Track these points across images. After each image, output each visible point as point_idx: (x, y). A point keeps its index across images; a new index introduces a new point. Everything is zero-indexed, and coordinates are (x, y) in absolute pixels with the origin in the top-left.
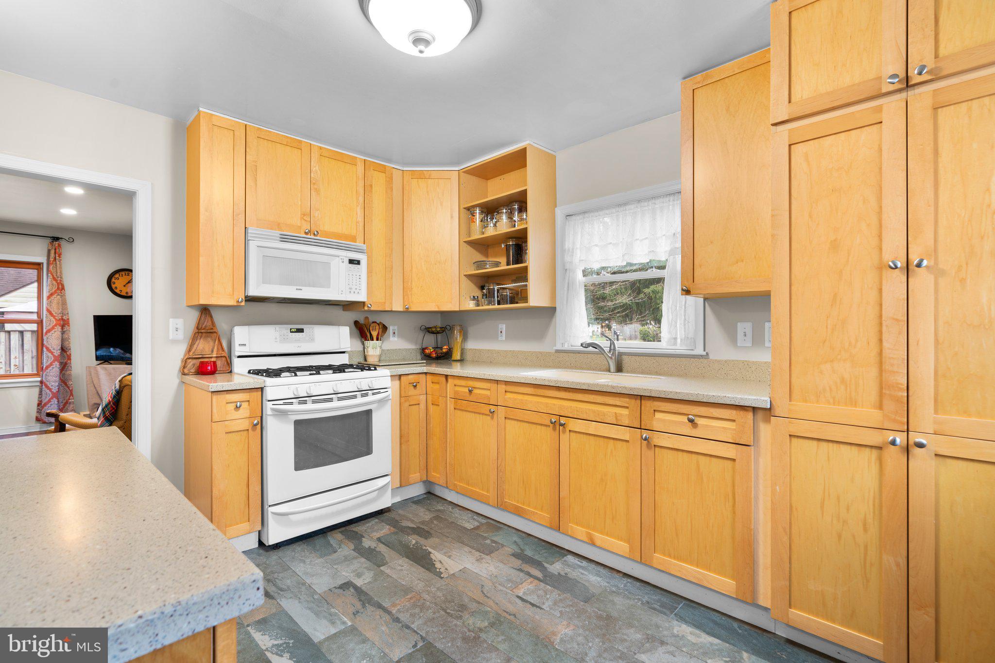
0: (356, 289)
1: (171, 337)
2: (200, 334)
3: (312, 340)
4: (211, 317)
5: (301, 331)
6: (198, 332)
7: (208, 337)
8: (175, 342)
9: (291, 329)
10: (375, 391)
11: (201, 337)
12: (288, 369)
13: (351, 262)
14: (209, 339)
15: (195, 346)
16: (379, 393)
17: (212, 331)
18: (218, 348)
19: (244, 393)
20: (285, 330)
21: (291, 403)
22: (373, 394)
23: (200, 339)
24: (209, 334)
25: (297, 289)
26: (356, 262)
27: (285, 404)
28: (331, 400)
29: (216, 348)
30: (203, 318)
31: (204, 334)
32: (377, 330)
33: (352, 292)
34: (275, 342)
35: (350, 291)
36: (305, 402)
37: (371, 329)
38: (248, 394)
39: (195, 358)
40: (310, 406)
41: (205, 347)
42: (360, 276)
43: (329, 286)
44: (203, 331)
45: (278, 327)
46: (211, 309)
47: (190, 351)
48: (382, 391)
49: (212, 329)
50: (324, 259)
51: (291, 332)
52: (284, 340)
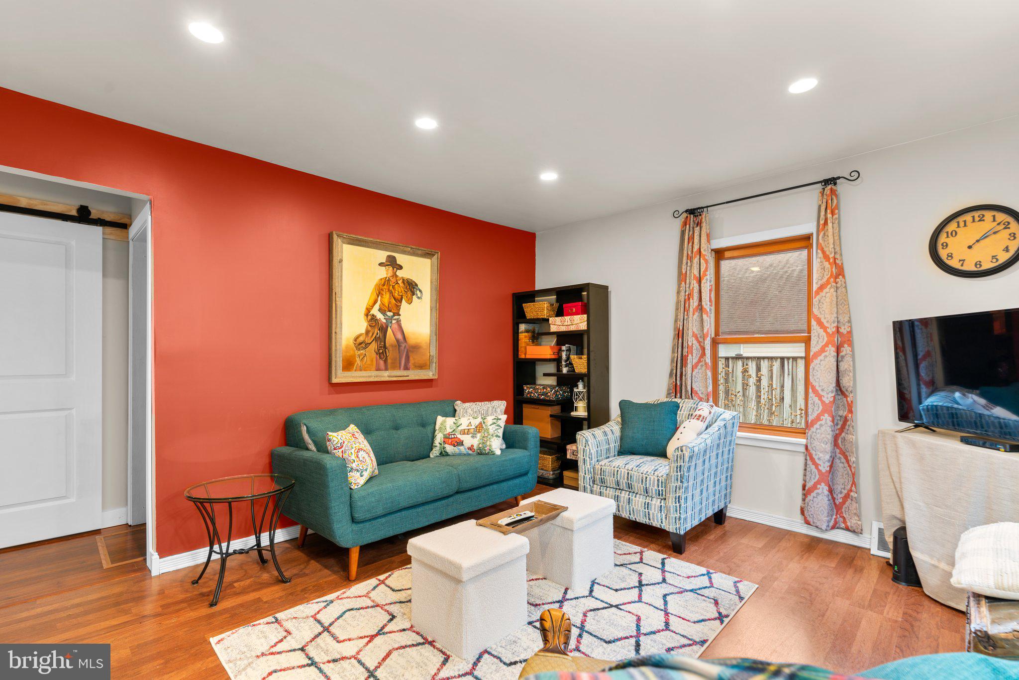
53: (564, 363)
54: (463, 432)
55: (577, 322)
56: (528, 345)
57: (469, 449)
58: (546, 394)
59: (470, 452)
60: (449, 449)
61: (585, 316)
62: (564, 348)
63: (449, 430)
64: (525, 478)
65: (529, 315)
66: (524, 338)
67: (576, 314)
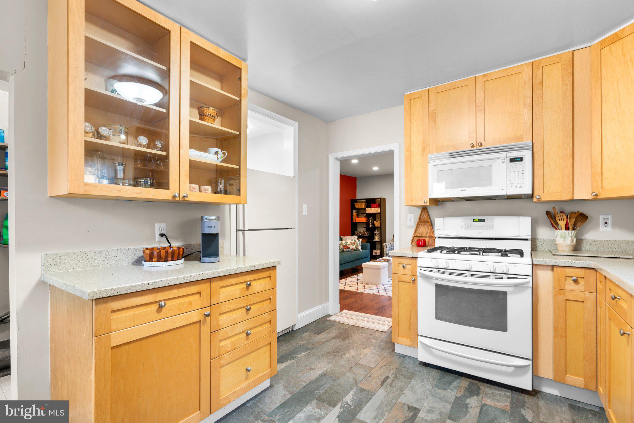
0: (518, 183)
1: (408, 224)
2: (421, 223)
3: (492, 228)
4: (428, 212)
5: (483, 221)
6: (420, 222)
7: (425, 224)
8: (410, 227)
9: (474, 220)
10: (513, 276)
11: (422, 224)
12: (470, 250)
13: (512, 160)
14: (426, 226)
15: (418, 230)
16: (516, 278)
17: (427, 221)
18: (430, 232)
19: (408, 259)
20: (469, 220)
21: (433, 272)
22: (509, 278)
23: (421, 225)
24: (425, 223)
25: (462, 190)
26: (520, 159)
27: (428, 271)
28: (465, 275)
29: (429, 231)
30: (423, 213)
31: (423, 223)
32: (565, 220)
33: (514, 186)
34: (461, 228)
35: (511, 186)
36: (443, 273)
37: (557, 218)
38: (410, 260)
39: (418, 237)
40: (446, 276)
41: (424, 230)
42: (523, 171)
43: (491, 185)
44: (422, 221)
45: (464, 218)
46: (427, 207)
47: (415, 232)
48: (519, 277)
49: (427, 220)
50: (487, 163)
51: (474, 222)
52: (468, 227)
53: (370, 223)
54: (349, 245)
55: (377, 210)
56: (356, 217)
57: (352, 249)
58: (364, 234)
59: (352, 250)
60: (345, 250)
61: (380, 208)
62: (370, 218)
63: (344, 244)
64: (367, 258)
65: (357, 207)
66: (355, 215)
67: (376, 207)
